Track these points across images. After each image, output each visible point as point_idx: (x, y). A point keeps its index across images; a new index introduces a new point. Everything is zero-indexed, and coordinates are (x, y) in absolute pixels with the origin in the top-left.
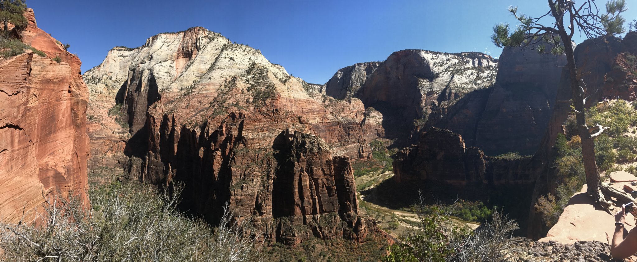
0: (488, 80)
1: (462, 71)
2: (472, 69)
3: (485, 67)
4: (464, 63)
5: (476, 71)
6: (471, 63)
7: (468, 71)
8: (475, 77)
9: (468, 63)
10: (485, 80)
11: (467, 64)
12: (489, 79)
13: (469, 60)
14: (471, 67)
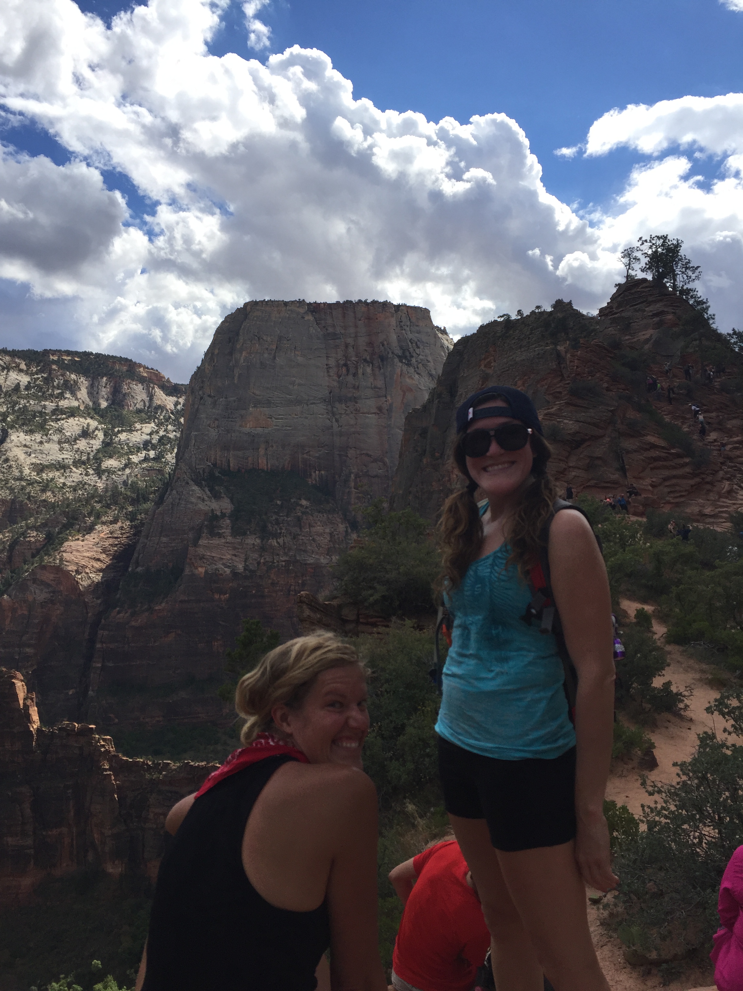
0: (146, 459)
1: (45, 421)
2: (89, 414)
3: (139, 411)
4: (57, 392)
5: (100, 423)
6: (83, 393)
7: (71, 420)
8: (97, 444)
9: (73, 393)
10: (135, 459)
11: (68, 395)
12: (152, 454)
13: (76, 382)
14: (82, 408)
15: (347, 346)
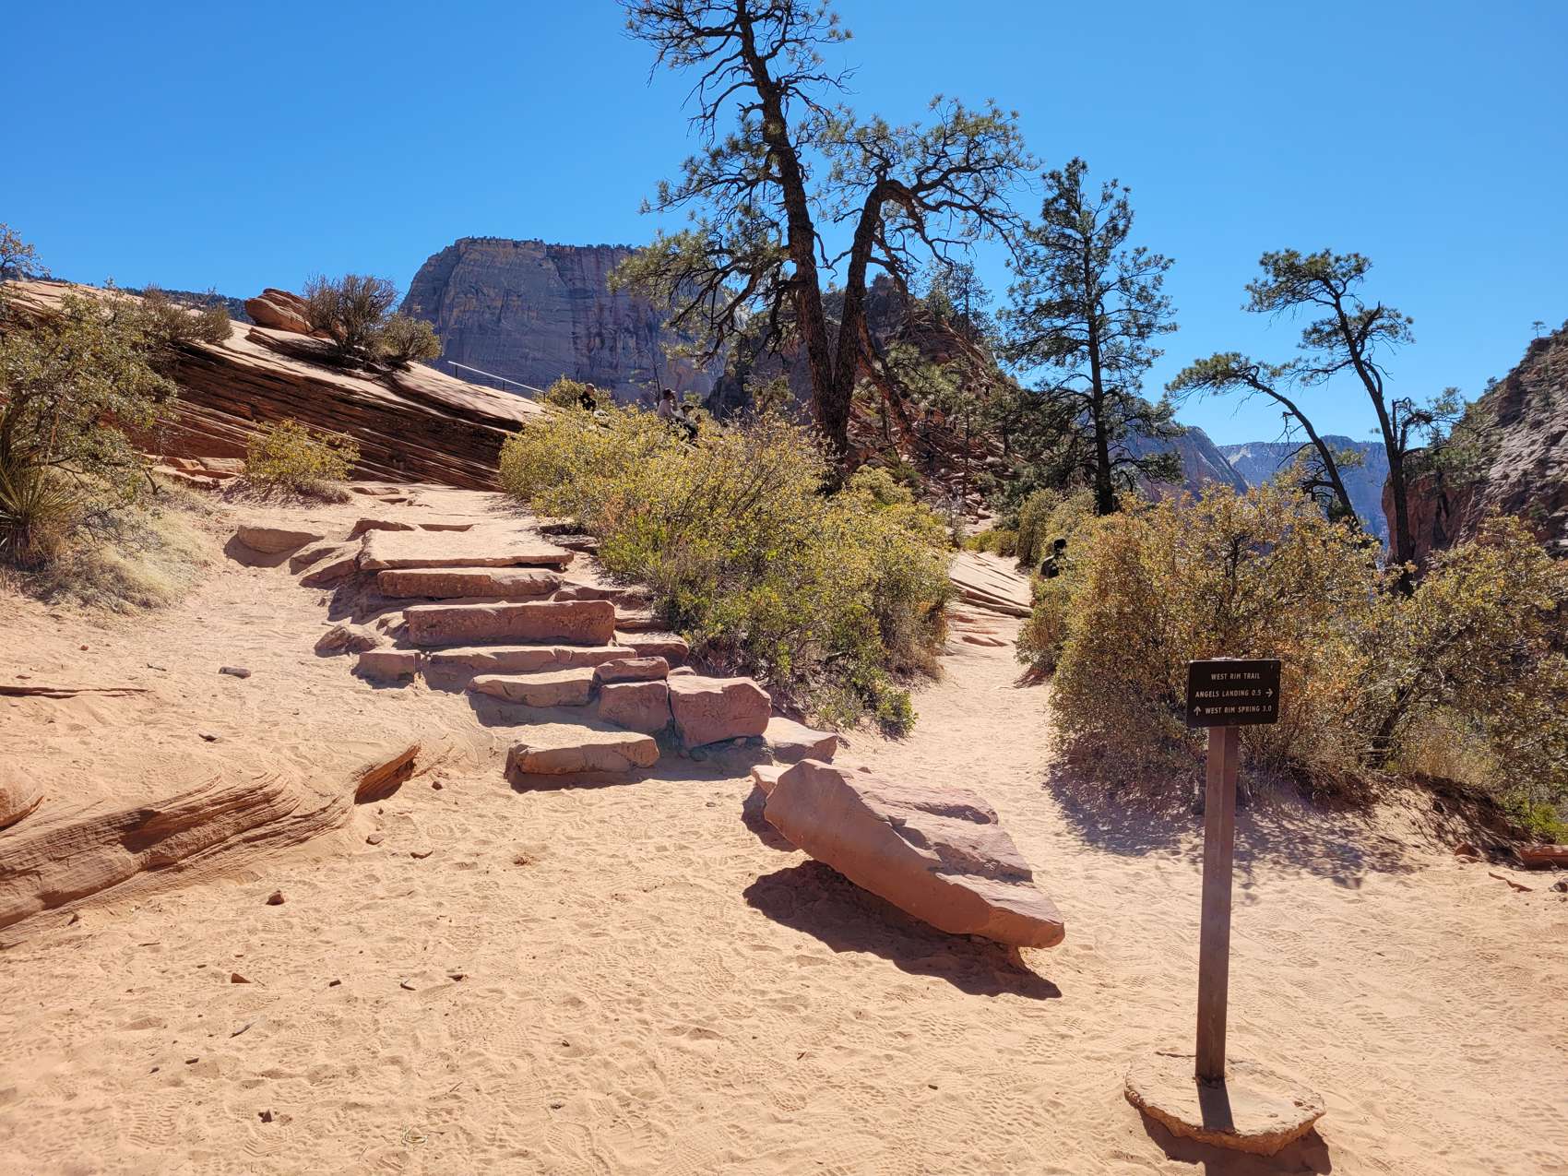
15: (601, 309)
